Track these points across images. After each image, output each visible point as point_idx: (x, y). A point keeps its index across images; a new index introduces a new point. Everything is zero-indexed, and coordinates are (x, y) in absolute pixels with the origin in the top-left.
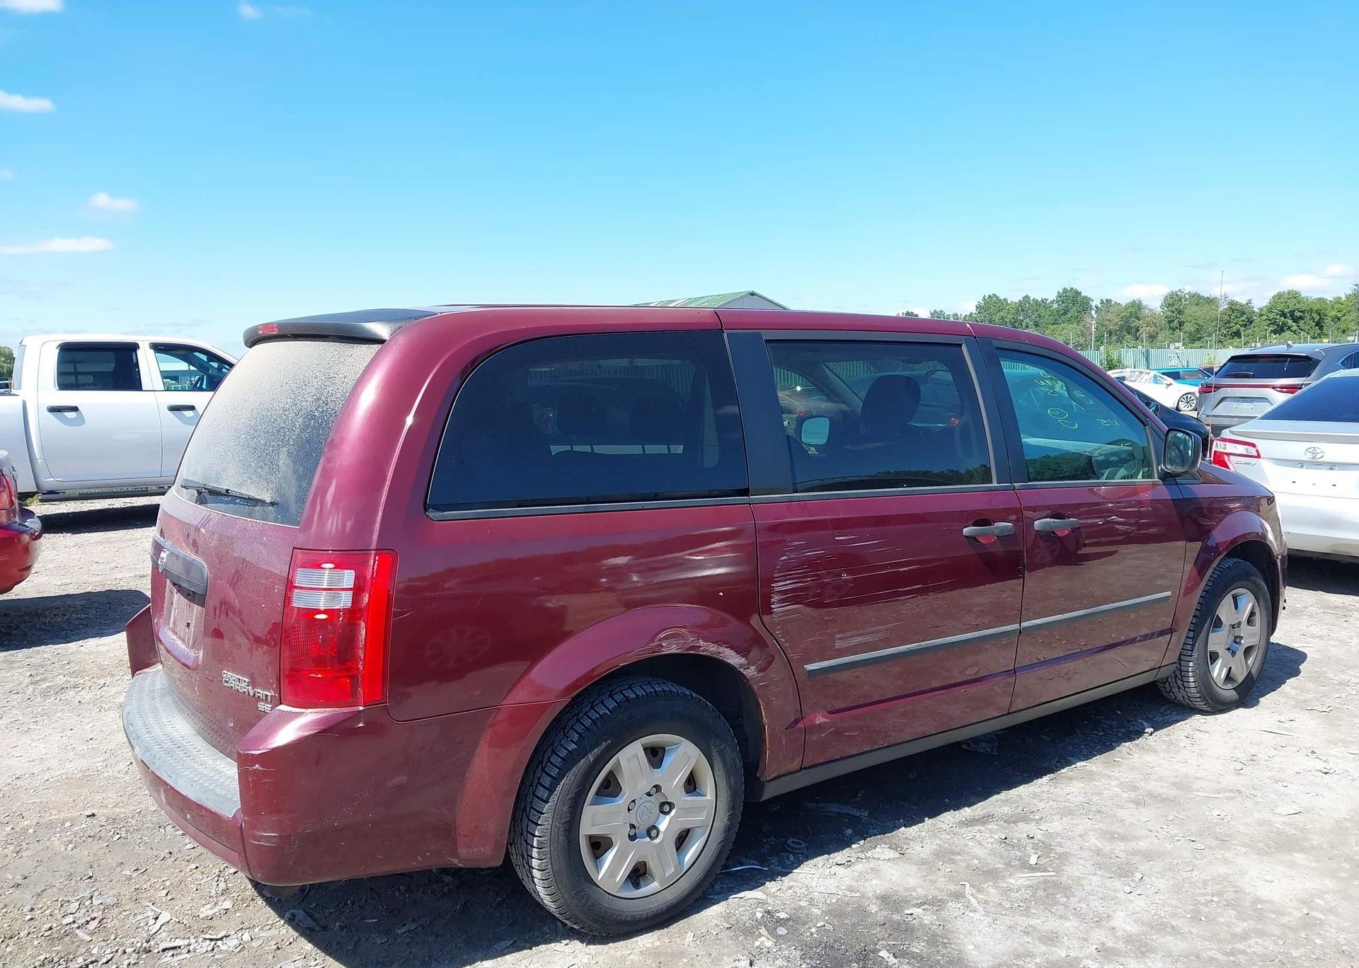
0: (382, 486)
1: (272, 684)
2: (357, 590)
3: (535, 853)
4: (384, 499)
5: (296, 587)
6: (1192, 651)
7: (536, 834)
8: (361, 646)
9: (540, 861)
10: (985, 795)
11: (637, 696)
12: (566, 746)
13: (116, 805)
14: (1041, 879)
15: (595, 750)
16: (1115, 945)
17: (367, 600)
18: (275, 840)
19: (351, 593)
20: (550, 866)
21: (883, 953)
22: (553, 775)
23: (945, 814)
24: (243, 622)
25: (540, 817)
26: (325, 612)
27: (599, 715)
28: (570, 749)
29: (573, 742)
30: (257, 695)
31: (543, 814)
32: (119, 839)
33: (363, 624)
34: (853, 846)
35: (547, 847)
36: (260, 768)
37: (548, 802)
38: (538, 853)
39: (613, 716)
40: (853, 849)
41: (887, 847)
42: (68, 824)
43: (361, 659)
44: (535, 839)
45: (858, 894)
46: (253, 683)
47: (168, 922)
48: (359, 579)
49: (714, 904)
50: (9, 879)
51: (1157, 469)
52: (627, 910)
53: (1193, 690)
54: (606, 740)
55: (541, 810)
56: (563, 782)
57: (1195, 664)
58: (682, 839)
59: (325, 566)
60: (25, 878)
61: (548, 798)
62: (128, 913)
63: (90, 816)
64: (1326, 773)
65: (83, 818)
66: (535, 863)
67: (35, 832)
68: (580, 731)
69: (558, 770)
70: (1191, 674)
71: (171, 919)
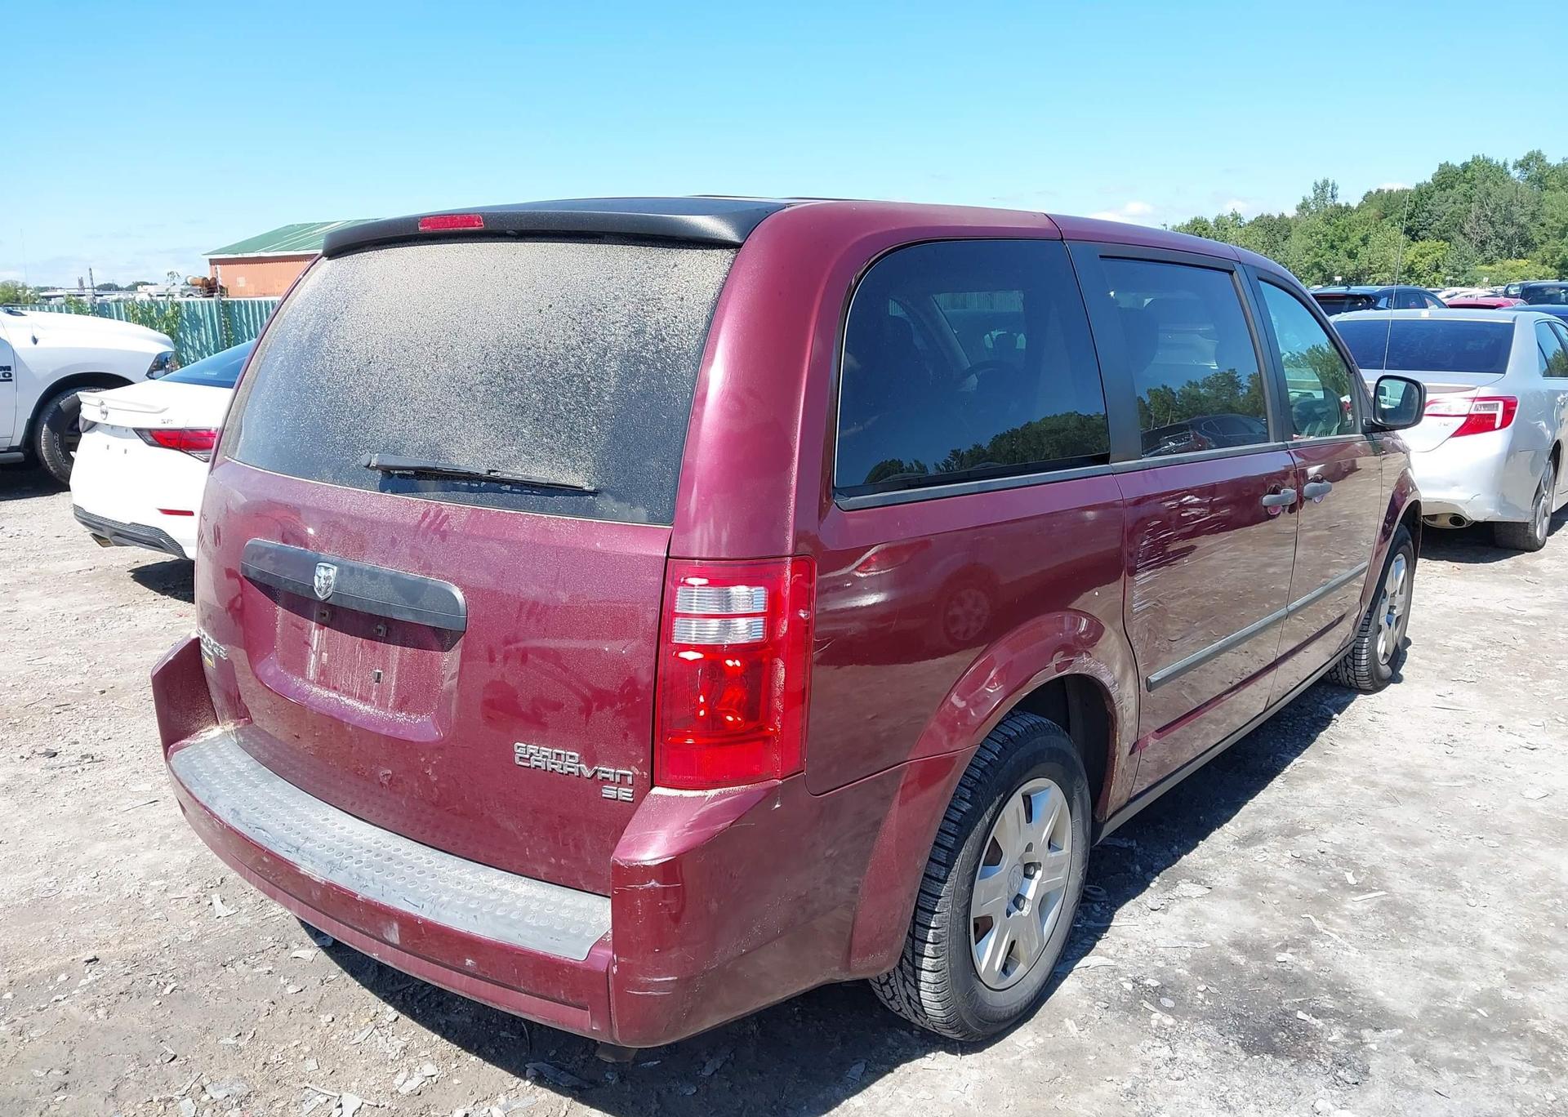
0: (789, 462)
1: (637, 757)
2: (771, 615)
3: (929, 950)
4: (794, 482)
5: (678, 615)
6: (1369, 625)
7: (932, 925)
8: (778, 694)
9: (935, 960)
10: (1235, 807)
11: (1017, 732)
12: (957, 807)
13: (123, 940)
14: (1377, 901)
15: (991, 808)
16: (1513, 969)
17: (785, 629)
18: (672, 986)
19: (761, 619)
20: (947, 965)
21: (1300, 1015)
22: (949, 845)
23: (1212, 834)
24: (566, 669)
25: (937, 902)
26: (697, 648)
27: (986, 761)
28: (964, 810)
29: (966, 800)
30: (600, 776)
31: (940, 897)
32: (172, 991)
33: (781, 664)
34: (1152, 885)
35: (946, 940)
36: (658, 885)
37: (945, 882)
38: (935, 950)
39: (1000, 761)
40: (1152, 888)
41: (1189, 881)
42: (62, 977)
43: (779, 713)
44: (931, 931)
45: (1205, 945)
46: (591, 759)
47: (360, 1108)
48: (774, 600)
49: (1062, 980)
50: (41, 1078)
51: (1362, 422)
52: (1005, 1005)
53: (1363, 669)
54: (999, 795)
55: (937, 894)
56: (962, 853)
57: (1369, 640)
58: (1043, 905)
59: (691, 581)
60: (68, 1072)
61: (946, 877)
62: (282, 1103)
63: (91, 961)
64: (1533, 749)
65: (81, 965)
66: (927, 963)
67: (14, 996)
68: (969, 785)
69: (954, 839)
70: (1364, 651)
71: (363, 1103)
